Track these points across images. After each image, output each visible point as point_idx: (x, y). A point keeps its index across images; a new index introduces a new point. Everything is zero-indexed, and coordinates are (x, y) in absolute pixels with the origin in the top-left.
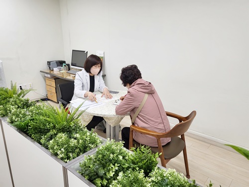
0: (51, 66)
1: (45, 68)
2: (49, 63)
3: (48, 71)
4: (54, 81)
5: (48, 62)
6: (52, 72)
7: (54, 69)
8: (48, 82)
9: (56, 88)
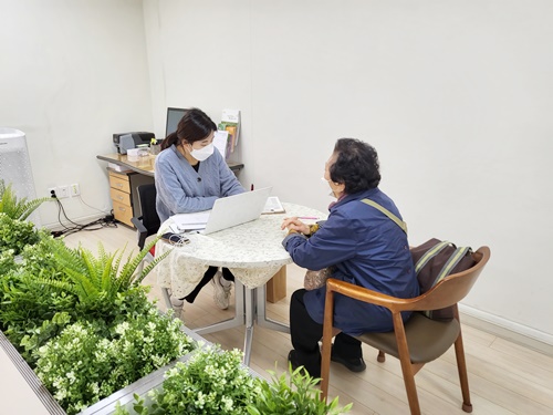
0: (120, 145)
1: (108, 149)
2: (117, 138)
3: (116, 158)
4: (127, 178)
5: (114, 136)
6: (123, 159)
7: (129, 152)
8: (115, 182)
9: (131, 195)
